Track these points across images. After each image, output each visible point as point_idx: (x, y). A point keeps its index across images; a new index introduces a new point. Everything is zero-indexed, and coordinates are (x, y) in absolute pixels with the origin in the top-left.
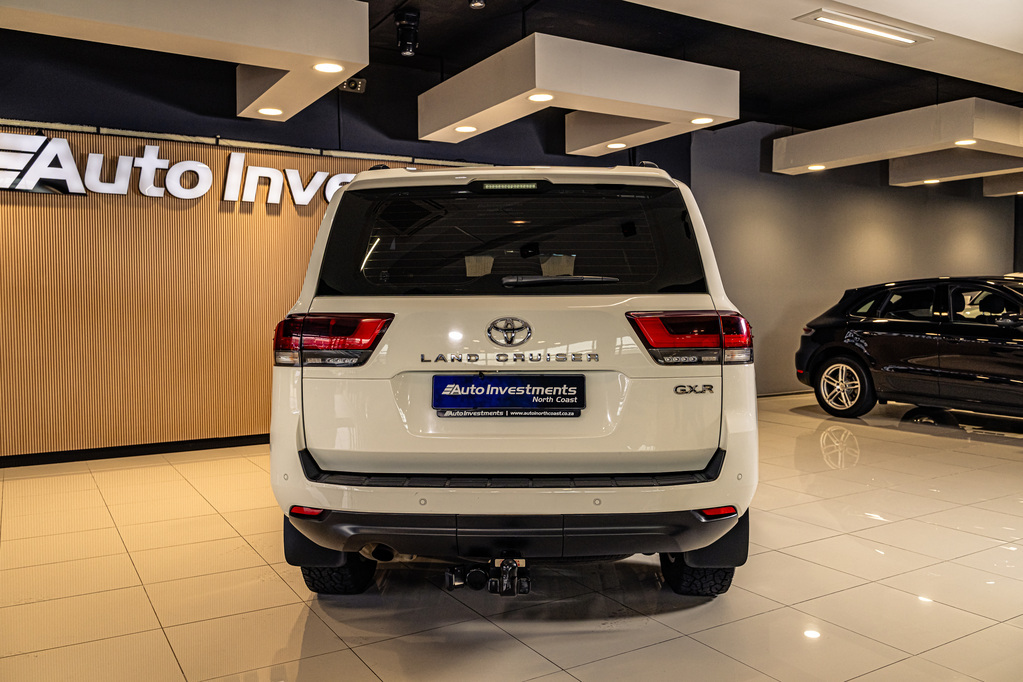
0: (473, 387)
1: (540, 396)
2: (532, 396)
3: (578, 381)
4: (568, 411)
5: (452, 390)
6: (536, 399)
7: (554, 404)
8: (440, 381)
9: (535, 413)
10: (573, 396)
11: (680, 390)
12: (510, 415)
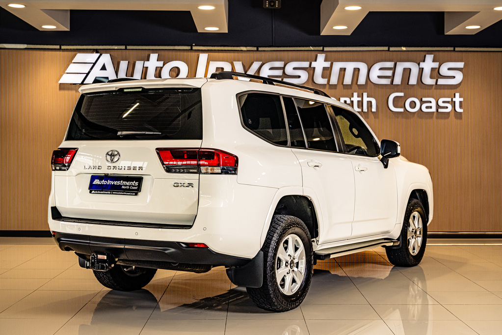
0: (103, 181)
1: (125, 186)
2: (122, 185)
3: (139, 180)
4: (133, 193)
5: (97, 182)
6: (123, 187)
7: (129, 189)
8: (93, 178)
9: (121, 193)
10: (136, 186)
11: (176, 185)
12: (112, 194)
